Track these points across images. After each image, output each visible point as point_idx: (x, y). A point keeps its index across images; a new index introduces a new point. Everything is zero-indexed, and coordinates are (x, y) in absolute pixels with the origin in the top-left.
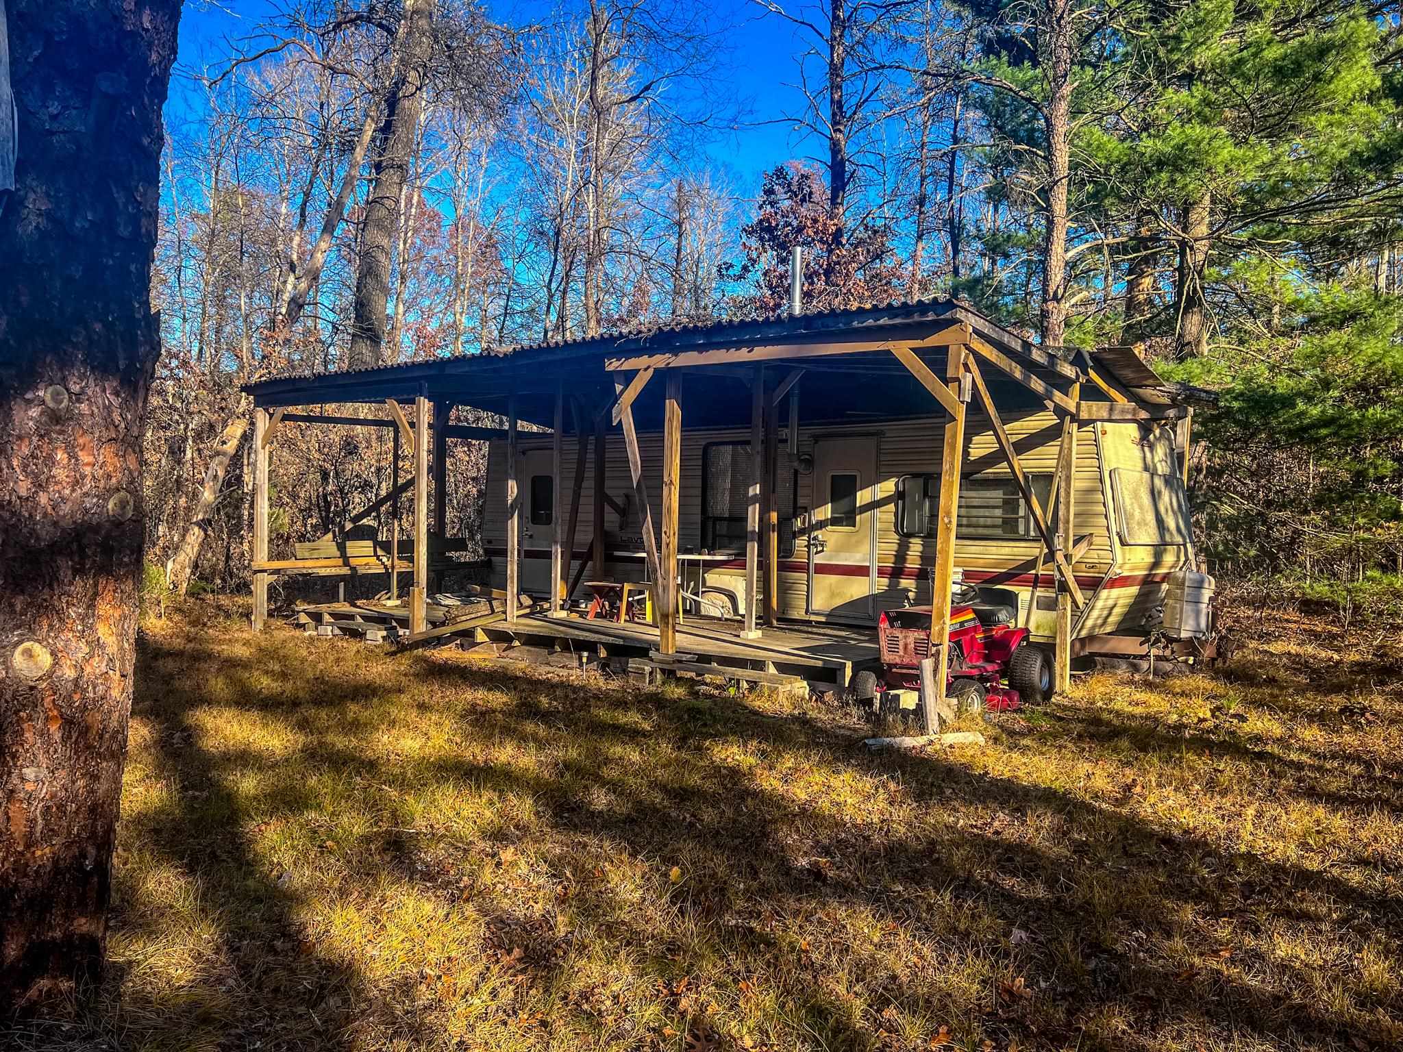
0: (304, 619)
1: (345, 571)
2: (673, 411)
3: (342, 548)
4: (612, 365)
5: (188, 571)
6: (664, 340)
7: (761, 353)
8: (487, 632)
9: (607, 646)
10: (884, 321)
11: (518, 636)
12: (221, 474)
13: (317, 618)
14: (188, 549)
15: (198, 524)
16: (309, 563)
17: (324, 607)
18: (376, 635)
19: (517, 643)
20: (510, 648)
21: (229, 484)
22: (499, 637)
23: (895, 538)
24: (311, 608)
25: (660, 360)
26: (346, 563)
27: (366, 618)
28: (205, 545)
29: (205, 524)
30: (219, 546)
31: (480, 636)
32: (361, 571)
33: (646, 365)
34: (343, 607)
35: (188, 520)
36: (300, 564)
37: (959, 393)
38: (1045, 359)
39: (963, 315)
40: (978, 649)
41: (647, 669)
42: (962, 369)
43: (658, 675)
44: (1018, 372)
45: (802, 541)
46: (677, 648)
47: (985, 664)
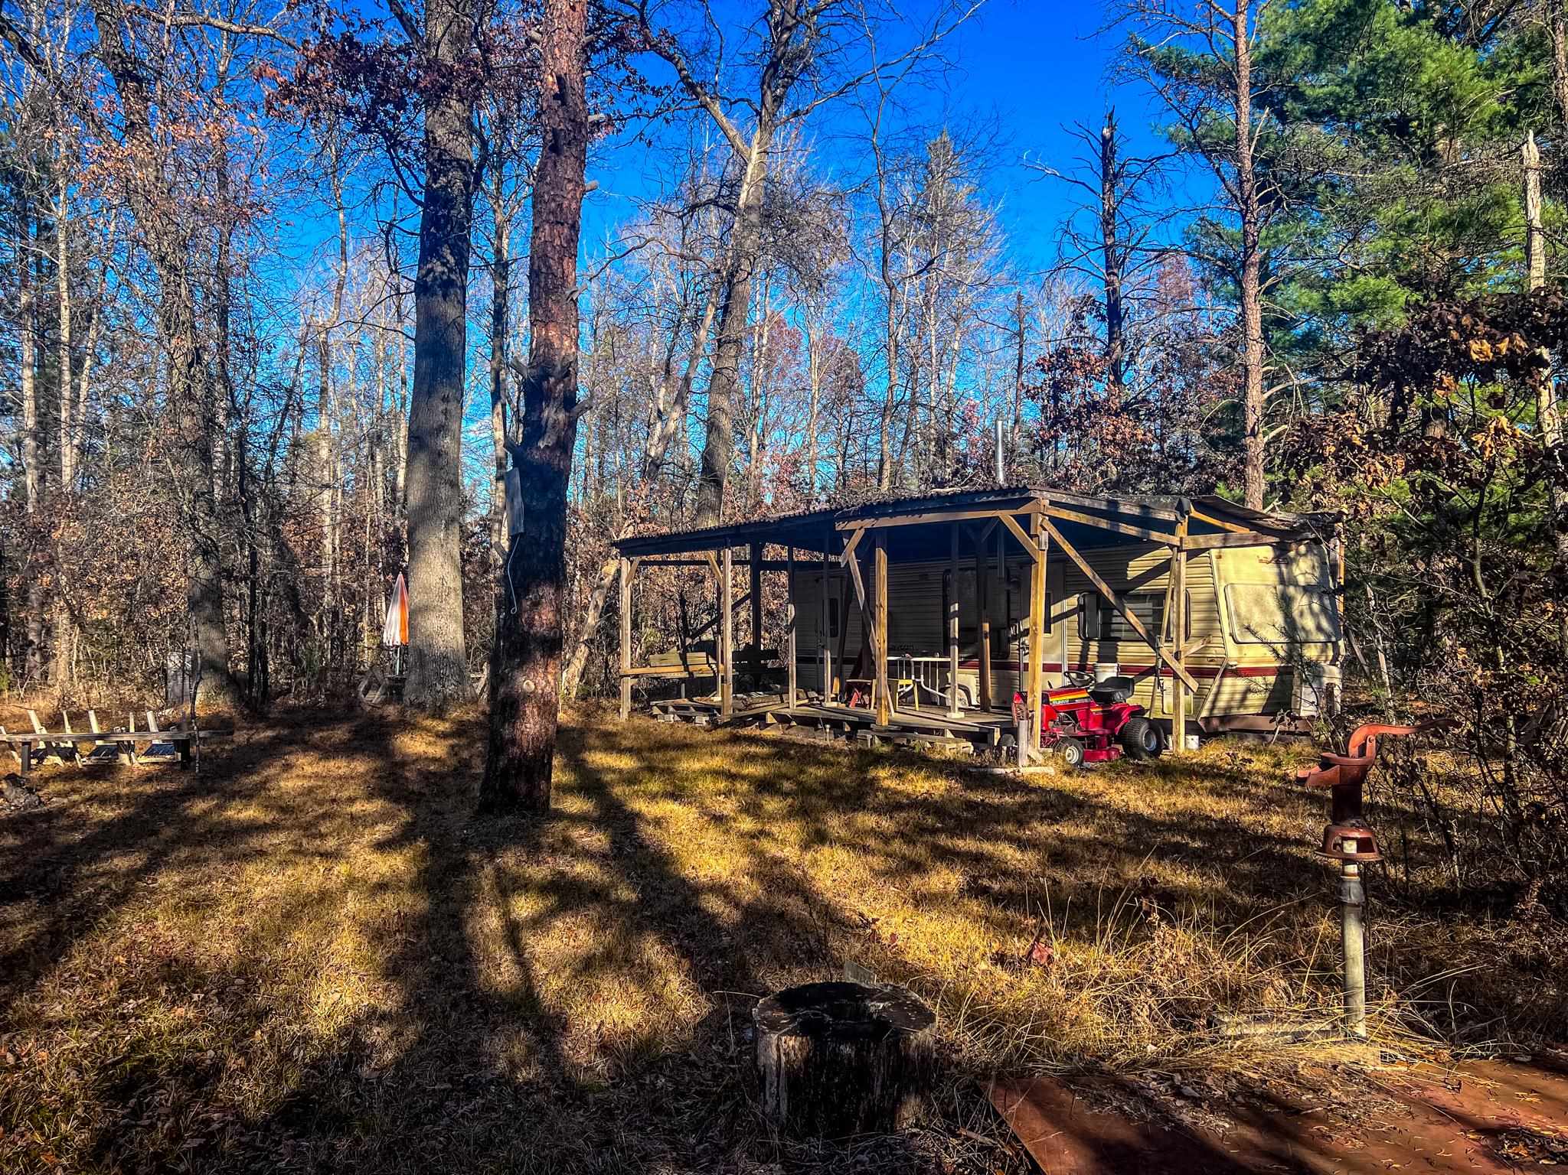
0: (656, 711)
1: (685, 675)
2: (881, 555)
3: (683, 657)
4: (840, 526)
5: (577, 679)
6: (867, 511)
8: (776, 716)
9: (850, 723)
10: (994, 498)
11: (795, 718)
12: (601, 604)
13: (664, 709)
14: (576, 662)
15: (586, 642)
16: (658, 670)
17: (669, 702)
18: (702, 720)
19: (794, 723)
20: (790, 727)
21: (607, 611)
22: (783, 719)
23: (1079, 642)
24: (661, 703)
25: (868, 523)
26: (686, 669)
27: (697, 709)
28: (590, 659)
29: (591, 641)
30: (599, 661)
31: (770, 719)
32: (696, 675)
33: (859, 527)
34: (684, 701)
35: (577, 641)
36: (653, 670)
37: (1039, 544)
38: (1136, 511)
39: (1037, 494)
40: (1095, 719)
41: (869, 737)
42: (1040, 529)
43: (877, 741)
44: (1104, 524)
45: (1014, 646)
46: (890, 722)
47: (1098, 730)
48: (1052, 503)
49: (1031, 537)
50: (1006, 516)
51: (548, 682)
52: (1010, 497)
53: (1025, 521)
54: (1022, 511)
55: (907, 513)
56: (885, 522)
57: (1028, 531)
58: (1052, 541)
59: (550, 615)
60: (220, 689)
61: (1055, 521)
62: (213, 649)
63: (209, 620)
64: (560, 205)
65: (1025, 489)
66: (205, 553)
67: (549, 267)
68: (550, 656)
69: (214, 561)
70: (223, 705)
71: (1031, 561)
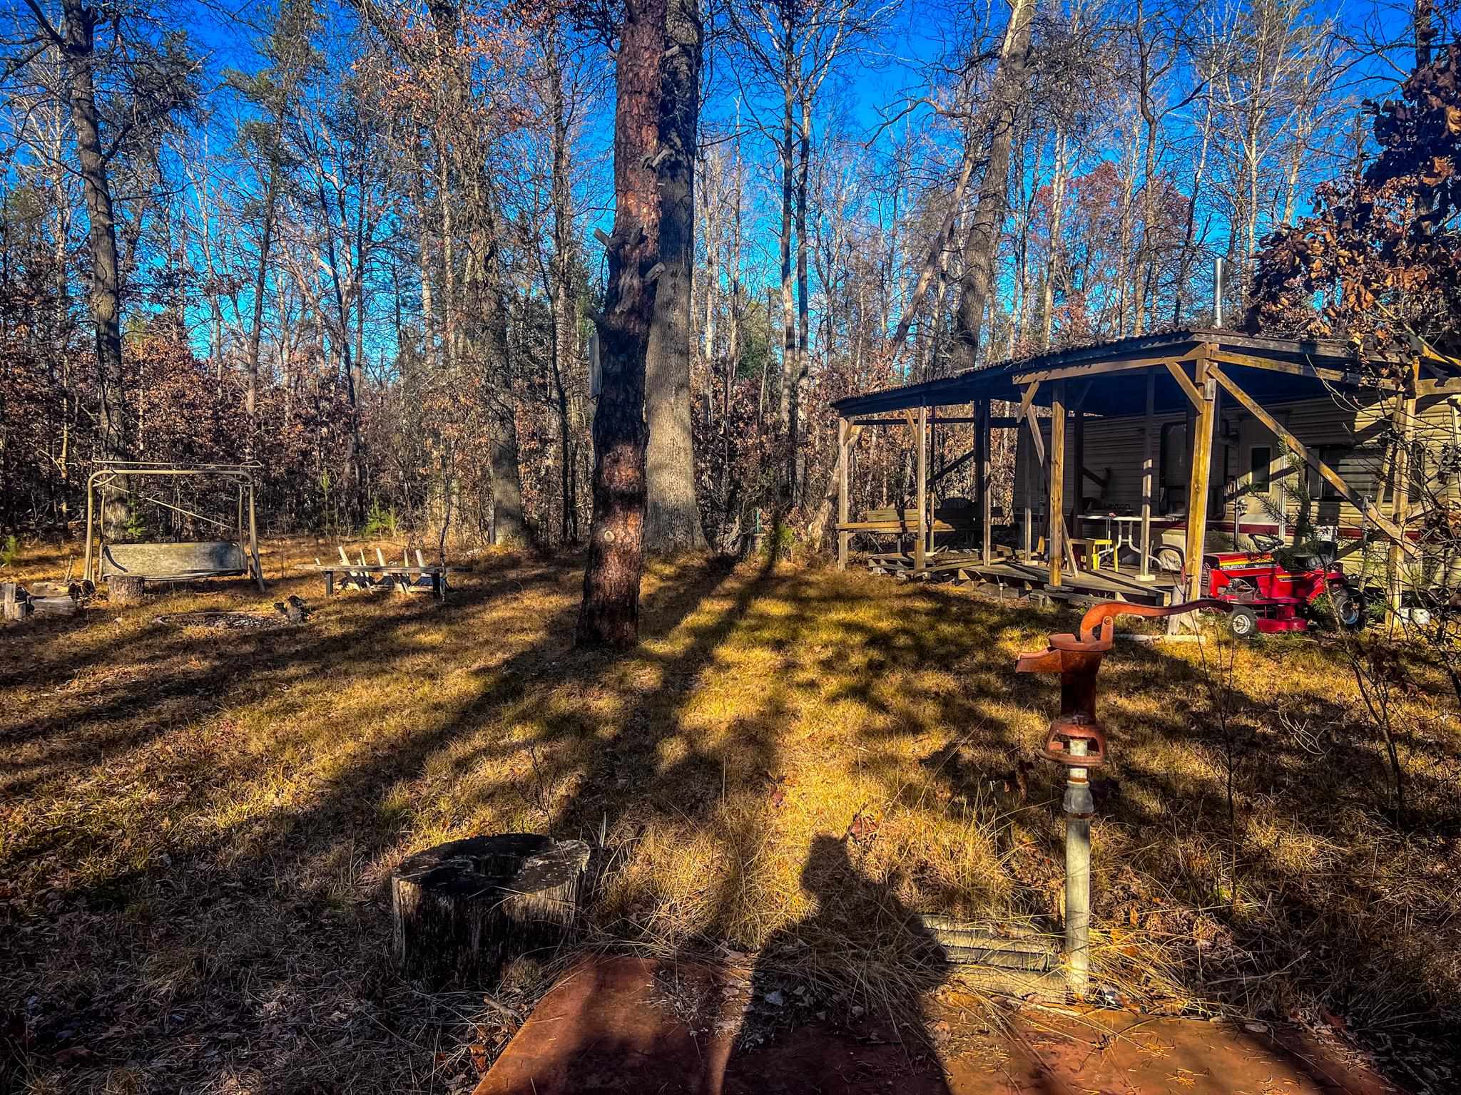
0: (872, 563)
1: (899, 530)
2: (1058, 409)
3: (901, 513)
4: (1017, 380)
5: (821, 532)
7: (1097, 368)
8: (969, 573)
9: (1031, 582)
10: (1157, 345)
11: (987, 575)
14: (822, 516)
16: (875, 525)
18: (902, 574)
19: (983, 581)
20: (980, 585)
22: (973, 576)
25: (1042, 375)
26: (903, 524)
29: (835, 497)
31: (962, 575)
32: (910, 530)
33: (1034, 380)
34: (897, 556)
36: (869, 525)
37: (1204, 394)
38: (1340, 353)
39: (1203, 338)
40: (1282, 587)
41: (1041, 597)
42: (1205, 375)
43: (1049, 601)
44: (1294, 369)
45: (1230, 505)
46: (1064, 582)
47: (1282, 598)
48: (1223, 347)
49: (1197, 385)
50: (1172, 364)
51: (628, 533)
52: (1173, 342)
53: (1190, 368)
54: (1188, 356)
55: (1076, 364)
56: (1056, 374)
57: (1193, 380)
58: (1220, 389)
59: (629, 472)
60: (516, 533)
61: (1224, 367)
62: (510, 499)
63: (506, 476)
64: (637, 74)
65: (1187, 333)
66: (502, 419)
67: (628, 137)
68: (629, 509)
69: (509, 425)
70: (518, 547)
71: (1196, 413)
